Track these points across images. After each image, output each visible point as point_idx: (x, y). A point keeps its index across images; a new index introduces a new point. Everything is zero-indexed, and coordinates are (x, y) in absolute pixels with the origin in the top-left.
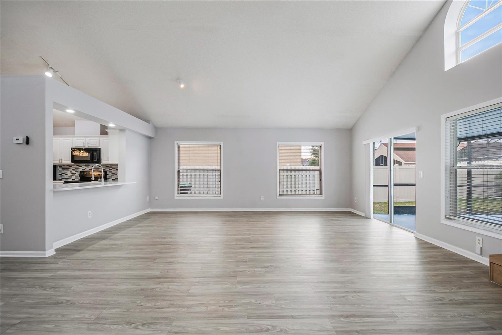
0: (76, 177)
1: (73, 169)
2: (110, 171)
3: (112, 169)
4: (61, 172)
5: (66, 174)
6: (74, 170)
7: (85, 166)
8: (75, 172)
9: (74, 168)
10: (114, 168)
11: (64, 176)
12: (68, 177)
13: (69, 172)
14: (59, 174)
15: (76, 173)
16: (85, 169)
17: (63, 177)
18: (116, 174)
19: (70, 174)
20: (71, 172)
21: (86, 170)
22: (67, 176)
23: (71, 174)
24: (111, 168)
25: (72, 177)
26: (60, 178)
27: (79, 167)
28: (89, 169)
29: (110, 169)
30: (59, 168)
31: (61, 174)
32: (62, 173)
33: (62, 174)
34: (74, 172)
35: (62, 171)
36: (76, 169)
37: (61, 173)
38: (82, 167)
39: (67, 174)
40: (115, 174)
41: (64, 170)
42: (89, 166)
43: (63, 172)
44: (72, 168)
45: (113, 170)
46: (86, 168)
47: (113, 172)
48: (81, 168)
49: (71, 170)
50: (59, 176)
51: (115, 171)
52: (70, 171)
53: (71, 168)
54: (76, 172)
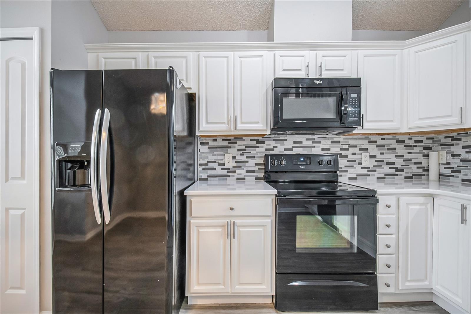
0: (247, 172)
1: (239, 150)
2: (344, 153)
3: (347, 149)
4: (208, 158)
5: (219, 165)
6: (242, 151)
7: (274, 140)
8: (245, 156)
9: (244, 147)
10: (356, 147)
11: (215, 169)
12: (225, 172)
13: (228, 158)
14: (201, 165)
15: (247, 162)
16: (273, 150)
17: (211, 172)
18: (360, 164)
19: (230, 164)
20: (234, 157)
21: (276, 152)
22: (222, 169)
23: (235, 165)
24: (346, 147)
25: (238, 171)
26: (204, 176)
27: (257, 143)
28: (285, 150)
29: (341, 149)
30: (199, 146)
31: (207, 165)
32: (208, 162)
33: (210, 165)
34: (243, 158)
35: (208, 155)
36: (248, 150)
37: (205, 162)
38: (267, 142)
39: (224, 165)
40: (357, 162)
41: (215, 153)
42: (286, 140)
43: (212, 158)
44: (237, 147)
45: (352, 150)
46: (276, 145)
47: (351, 157)
48: (262, 147)
49: (233, 151)
50: (200, 169)
51: (359, 154)
52: (231, 156)
53: (235, 147)
54: (247, 157)
